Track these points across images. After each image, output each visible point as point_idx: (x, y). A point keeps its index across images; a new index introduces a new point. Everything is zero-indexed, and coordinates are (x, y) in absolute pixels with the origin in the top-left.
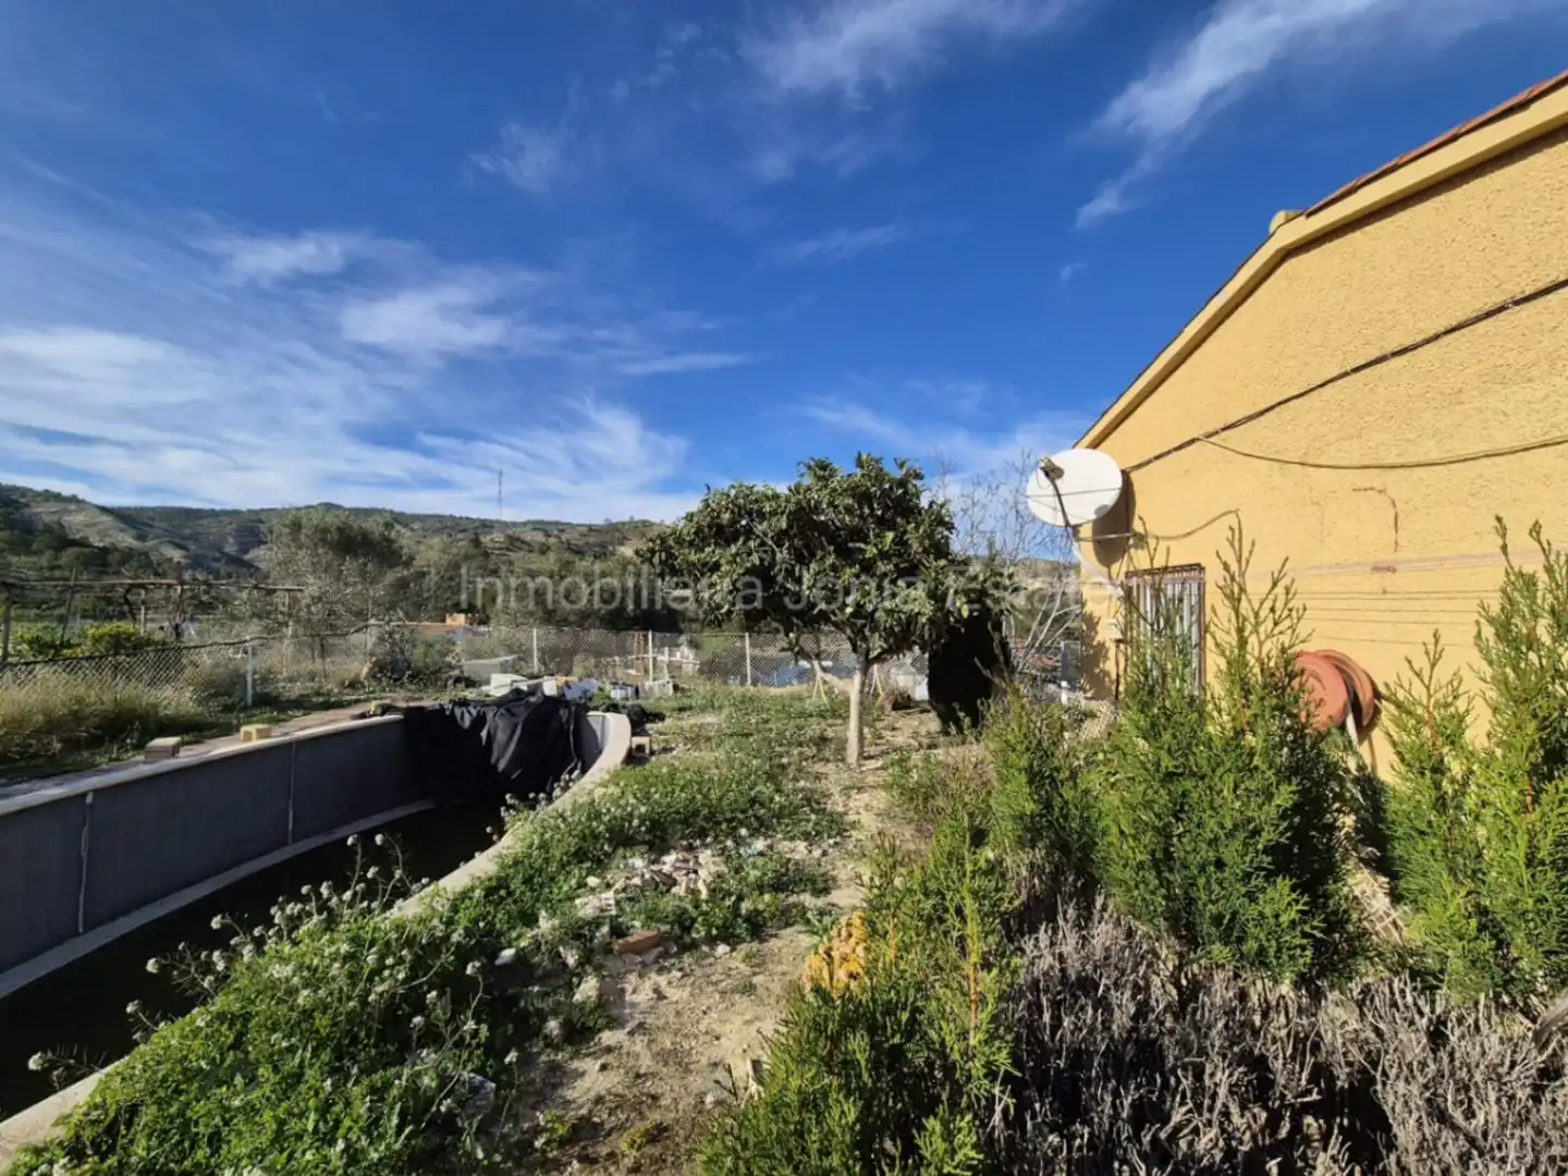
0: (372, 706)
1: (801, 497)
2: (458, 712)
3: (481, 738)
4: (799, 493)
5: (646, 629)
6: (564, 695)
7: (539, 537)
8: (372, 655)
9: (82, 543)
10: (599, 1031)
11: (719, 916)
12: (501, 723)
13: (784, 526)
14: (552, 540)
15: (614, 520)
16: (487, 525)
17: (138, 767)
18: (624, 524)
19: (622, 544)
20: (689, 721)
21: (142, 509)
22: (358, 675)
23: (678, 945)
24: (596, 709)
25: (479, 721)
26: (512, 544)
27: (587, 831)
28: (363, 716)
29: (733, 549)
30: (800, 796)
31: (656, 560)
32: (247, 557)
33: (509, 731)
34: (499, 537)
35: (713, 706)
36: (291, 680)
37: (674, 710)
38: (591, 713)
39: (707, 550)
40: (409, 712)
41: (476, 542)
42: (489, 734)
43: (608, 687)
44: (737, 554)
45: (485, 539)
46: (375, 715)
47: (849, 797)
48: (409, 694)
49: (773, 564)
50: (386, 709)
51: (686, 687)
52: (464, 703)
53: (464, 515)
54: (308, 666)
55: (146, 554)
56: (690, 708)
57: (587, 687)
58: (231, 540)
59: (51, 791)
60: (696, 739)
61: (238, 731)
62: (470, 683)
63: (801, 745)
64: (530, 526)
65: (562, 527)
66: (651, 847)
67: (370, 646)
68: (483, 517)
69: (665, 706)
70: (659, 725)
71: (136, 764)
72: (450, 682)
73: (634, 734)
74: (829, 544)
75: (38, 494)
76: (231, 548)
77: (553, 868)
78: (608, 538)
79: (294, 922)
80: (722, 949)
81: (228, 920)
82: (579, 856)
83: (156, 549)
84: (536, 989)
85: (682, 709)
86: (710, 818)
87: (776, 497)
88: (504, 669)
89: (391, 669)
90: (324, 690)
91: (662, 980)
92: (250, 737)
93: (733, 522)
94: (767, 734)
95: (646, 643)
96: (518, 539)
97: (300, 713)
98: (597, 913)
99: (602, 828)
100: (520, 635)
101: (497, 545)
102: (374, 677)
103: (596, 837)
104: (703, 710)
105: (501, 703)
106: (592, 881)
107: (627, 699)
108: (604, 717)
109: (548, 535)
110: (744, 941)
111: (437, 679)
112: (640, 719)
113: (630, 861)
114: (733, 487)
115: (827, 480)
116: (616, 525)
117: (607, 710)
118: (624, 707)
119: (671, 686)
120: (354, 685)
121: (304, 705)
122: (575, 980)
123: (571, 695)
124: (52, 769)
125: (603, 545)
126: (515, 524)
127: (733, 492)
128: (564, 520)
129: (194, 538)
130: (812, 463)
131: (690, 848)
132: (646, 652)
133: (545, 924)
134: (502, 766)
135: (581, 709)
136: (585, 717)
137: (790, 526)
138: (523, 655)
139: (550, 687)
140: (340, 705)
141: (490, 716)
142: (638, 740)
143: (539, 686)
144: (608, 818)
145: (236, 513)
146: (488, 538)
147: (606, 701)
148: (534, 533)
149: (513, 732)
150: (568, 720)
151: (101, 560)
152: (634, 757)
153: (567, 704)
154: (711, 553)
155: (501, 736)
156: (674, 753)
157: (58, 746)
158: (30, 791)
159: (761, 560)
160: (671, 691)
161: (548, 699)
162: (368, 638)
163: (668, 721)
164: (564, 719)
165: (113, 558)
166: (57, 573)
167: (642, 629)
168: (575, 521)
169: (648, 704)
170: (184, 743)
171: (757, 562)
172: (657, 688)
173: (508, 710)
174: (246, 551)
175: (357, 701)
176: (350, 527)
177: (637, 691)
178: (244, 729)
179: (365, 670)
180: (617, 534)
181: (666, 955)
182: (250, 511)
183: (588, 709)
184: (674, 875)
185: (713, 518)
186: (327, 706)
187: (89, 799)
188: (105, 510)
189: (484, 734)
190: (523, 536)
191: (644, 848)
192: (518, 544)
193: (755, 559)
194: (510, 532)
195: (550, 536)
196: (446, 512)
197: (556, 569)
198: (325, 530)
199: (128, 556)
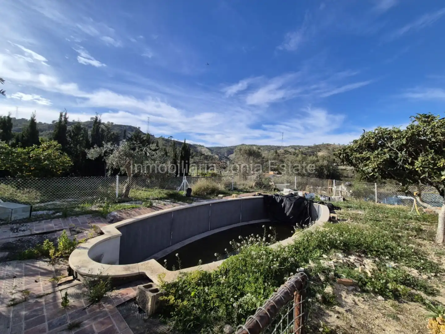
0: (256, 193)
1: (414, 130)
2: (276, 197)
3: (282, 206)
4: (413, 129)
5: (332, 179)
6: (305, 197)
7: (293, 150)
8: (255, 181)
9: (204, 155)
10: (334, 305)
11: (379, 285)
12: (288, 202)
13: (404, 142)
14: (297, 151)
15: (317, 144)
16: (279, 147)
17: (216, 200)
18: (320, 145)
19: (319, 151)
20: (351, 212)
21: (212, 147)
22: (252, 185)
23: (361, 289)
24: (316, 202)
25: (282, 201)
26: (286, 152)
27: (321, 240)
28: (255, 195)
29: (376, 152)
30: (413, 250)
31: (341, 157)
32: (228, 157)
33: (290, 205)
34: (282, 151)
35: (361, 208)
36: (240, 185)
37: (345, 207)
38: (314, 203)
39: (364, 153)
40: (265, 196)
41: (276, 152)
42: (284, 204)
43: (319, 196)
44: (378, 154)
45: (278, 151)
46: (257, 195)
47: (441, 258)
48: (264, 191)
49: (397, 157)
50: (260, 194)
51: (348, 199)
52: (277, 195)
53: (273, 145)
54: (242, 182)
55: (212, 156)
56: (351, 207)
57: (312, 195)
58: (226, 153)
59: (205, 202)
60: (355, 218)
61: (232, 195)
62: (279, 190)
63: (408, 229)
64: (290, 147)
65: (300, 147)
66: (344, 251)
67: (255, 178)
68: (278, 145)
69: (341, 205)
70: (339, 211)
71: (216, 199)
72: (273, 189)
73: (331, 213)
74: (431, 149)
75: (198, 145)
76: (226, 155)
77: (311, 248)
78: (315, 150)
79: (252, 242)
80: (380, 298)
81: (242, 238)
82: (319, 247)
83: (214, 155)
84: (312, 283)
85: (348, 207)
86: (367, 248)
87: (399, 131)
88: (287, 187)
89: (260, 185)
90: (246, 188)
91: (356, 299)
92: (233, 197)
93: (376, 142)
94: (389, 222)
95: (332, 184)
96: (287, 151)
97: (242, 193)
98: (328, 267)
99: (326, 240)
100: (291, 178)
101: (282, 153)
102: (256, 186)
103: (324, 243)
104: (357, 208)
105: (287, 197)
106: (325, 256)
107: (326, 200)
108: (319, 206)
109: (295, 150)
110: (390, 298)
111: (270, 188)
112: (332, 208)
113: (337, 254)
114: (377, 129)
115: (429, 122)
116: (317, 146)
117: (320, 203)
118: (326, 203)
119: (342, 198)
120: (252, 187)
121: (242, 191)
122: (324, 285)
123: (307, 197)
124: (204, 198)
125: (313, 152)
126: (286, 147)
127: (377, 132)
128: (300, 145)
129: (220, 153)
130: (419, 116)
131: (360, 256)
132: (332, 186)
133: (312, 264)
134: (288, 214)
135: (311, 202)
136: (313, 205)
137: (407, 143)
138: (292, 183)
139: (300, 194)
140: (249, 192)
141: (284, 200)
142: (332, 215)
143: (297, 193)
144: (329, 238)
145: (226, 147)
146: (279, 151)
147: (319, 200)
148: (292, 149)
149: (291, 205)
150: (307, 204)
151: (206, 158)
152: (332, 220)
153: (307, 200)
154: (366, 154)
155: (288, 206)
156: (347, 221)
157: (205, 194)
158: (202, 202)
159: (390, 156)
160: (342, 200)
161: (300, 198)
162: (254, 177)
163: (342, 211)
164: (306, 204)
165: (208, 157)
166: (201, 160)
167: (331, 179)
168: (304, 145)
169: (335, 203)
170: (224, 196)
171: (388, 157)
172: (336, 199)
173: (289, 199)
174: (228, 156)
175: (253, 192)
176: (251, 149)
177: (329, 199)
178: (233, 195)
179: (254, 184)
180: (318, 149)
181: (356, 290)
182: (229, 147)
183: (313, 202)
184: (355, 264)
185: (367, 141)
186: (247, 192)
187: (211, 205)
188: (207, 148)
189: (283, 204)
190: (288, 150)
191: (342, 251)
192: (287, 152)
193: (387, 156)
194: (285, 149)
195: (296, 150)
196: (268, 145)
197: (301, 159)
198: (246, 151)
199: (210, 157)
